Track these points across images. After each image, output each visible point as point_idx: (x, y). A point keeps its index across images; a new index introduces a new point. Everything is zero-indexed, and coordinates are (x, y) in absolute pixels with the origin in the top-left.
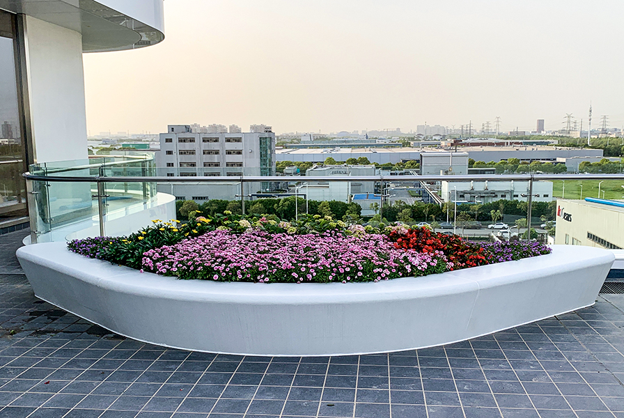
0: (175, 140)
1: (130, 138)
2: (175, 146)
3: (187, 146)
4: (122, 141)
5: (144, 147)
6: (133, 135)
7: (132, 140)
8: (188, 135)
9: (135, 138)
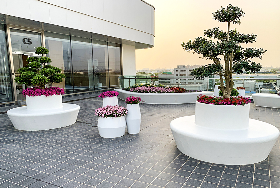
0: (179, 71)
1: (166, 70)
2: (179, 73)
3: (183, 73)
4: (163, 71)
5: (170, 73)
6: (167, 69)
7: (167, 71)
8: (184, 69)
9: (168, 70)
